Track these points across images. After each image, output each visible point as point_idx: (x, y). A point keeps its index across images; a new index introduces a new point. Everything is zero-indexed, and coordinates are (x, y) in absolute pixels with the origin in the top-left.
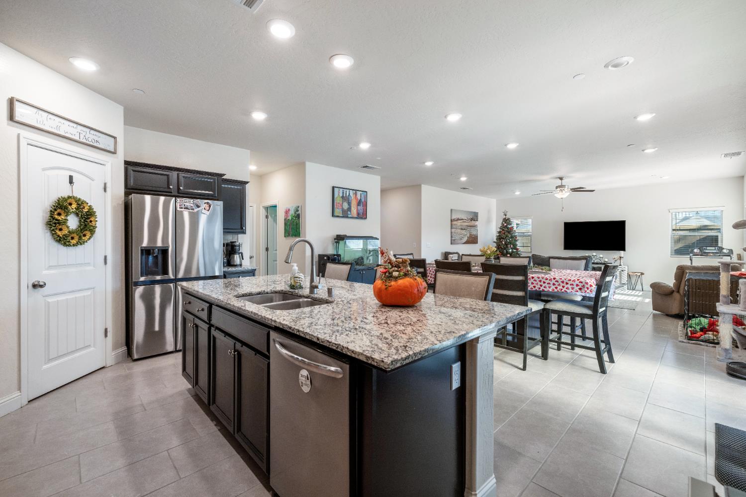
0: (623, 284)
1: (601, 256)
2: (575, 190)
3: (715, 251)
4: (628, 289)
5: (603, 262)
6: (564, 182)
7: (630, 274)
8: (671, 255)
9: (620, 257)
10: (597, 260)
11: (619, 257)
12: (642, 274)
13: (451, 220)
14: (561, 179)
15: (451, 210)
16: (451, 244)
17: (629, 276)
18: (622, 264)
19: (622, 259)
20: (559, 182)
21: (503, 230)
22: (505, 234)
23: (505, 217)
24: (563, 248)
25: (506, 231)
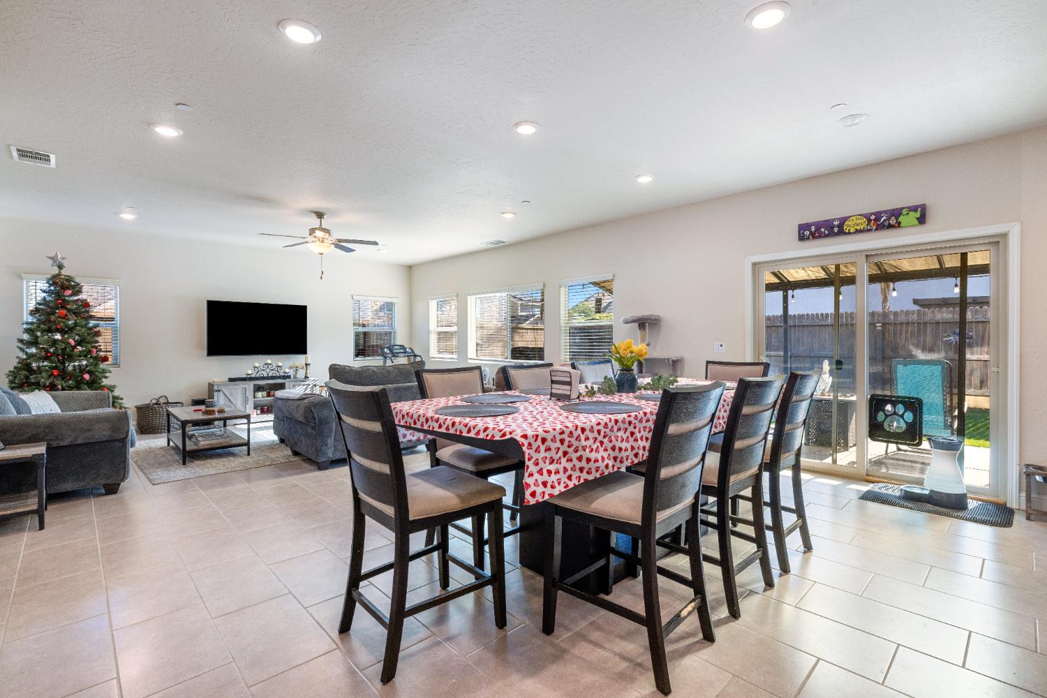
1: (280, 364)
9: (306, 365)
10: (274, 372)
11: (303, 365)
14: (320, 215)
19: (308, 367)
21: (63, 307)
22: (68, 320)
23: (57, 272)
24: (205, 352)
25: (69, 311)
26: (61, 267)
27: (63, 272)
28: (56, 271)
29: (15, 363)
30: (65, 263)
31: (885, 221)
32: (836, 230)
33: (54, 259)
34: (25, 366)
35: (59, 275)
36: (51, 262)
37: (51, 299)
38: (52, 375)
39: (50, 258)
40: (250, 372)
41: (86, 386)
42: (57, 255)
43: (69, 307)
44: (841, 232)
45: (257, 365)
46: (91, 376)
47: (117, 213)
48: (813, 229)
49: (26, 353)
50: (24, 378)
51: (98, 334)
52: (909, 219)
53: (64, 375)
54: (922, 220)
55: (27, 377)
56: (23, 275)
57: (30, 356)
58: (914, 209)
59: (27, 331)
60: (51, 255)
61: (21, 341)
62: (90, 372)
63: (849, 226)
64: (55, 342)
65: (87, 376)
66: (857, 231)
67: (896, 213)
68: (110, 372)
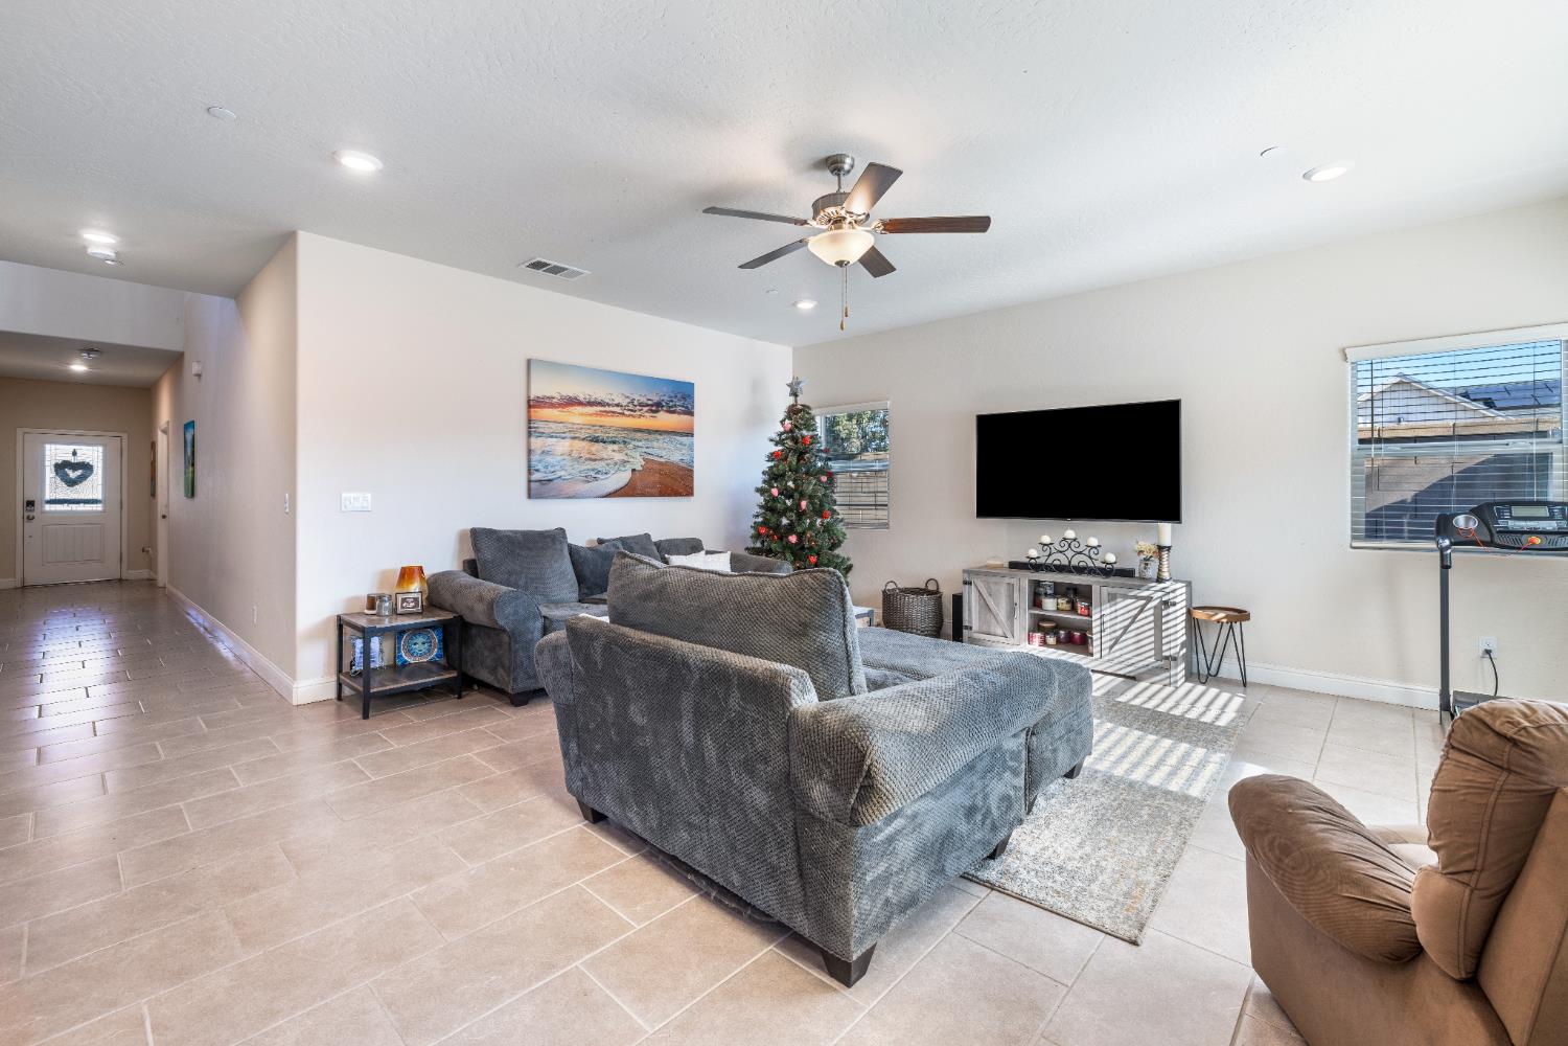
0: (1167, 658)
1: (1093, 542)
3: (1551, 525)
4: (1189, 677)
5: (1098, 564)
7: (1199, 614)
8: (1354, 538)
9: (1161, 548)
10: (1082, 558)
11: (1154, 548)
12: (1241, 615)
13: (529, 401)
15: (529, 362)
16: (530, 496)
17: (1193, 625)
18: (1166, 575)
19: (1165, 555)
23: (794, 401)
24: (975, 509)
26: (796, 396)
35: (795, 406)
40: (1034, 553)
45: (1047, 539)
46: (800, 538)
62: (798, 533)
65: (793, 539)
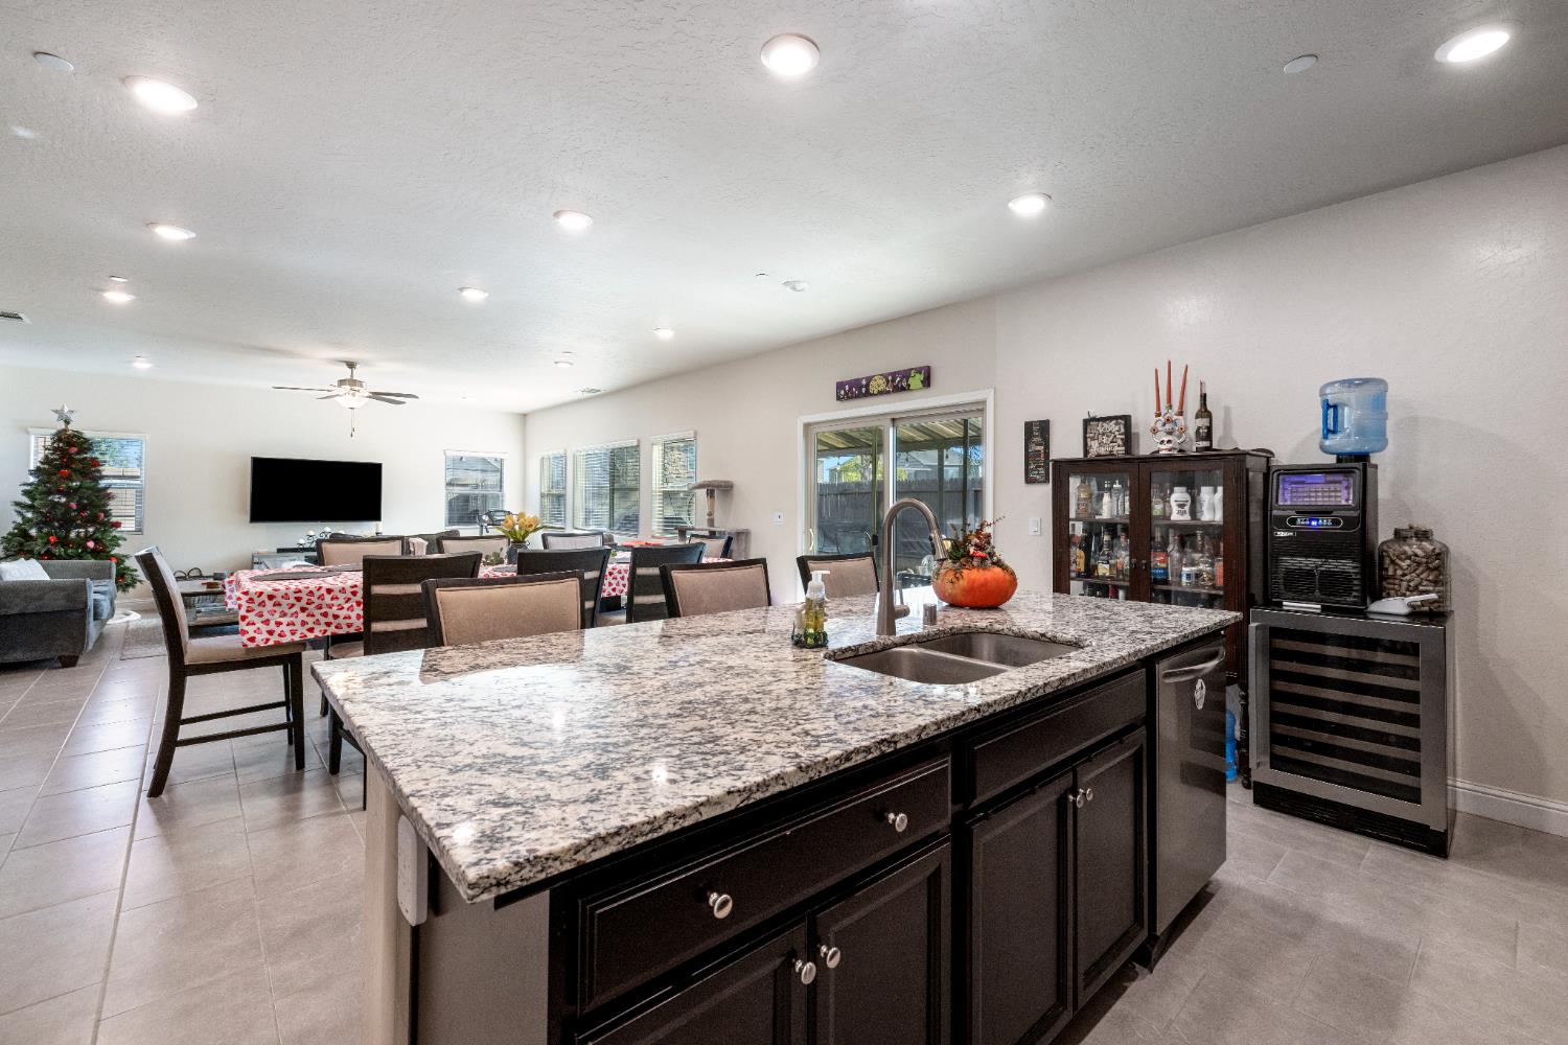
2: (376, 395)
6: (358, 374)
14: (351, 365)
20: (345, 373)
21: (67, 467)
22: (73, 481)
23: (63, 427)
24: (248, 517)
25: (75, 470)
26: (67, 422)
27: (70, 427)
28: (62, 425)
29: (10, 528)
30: (72, 417)
31: (898, 383)
32: (864, 390)
33: (60, 413)
34: (22, 533)
35: (65, 430)
36: (56, 416)
37: (55, 457)
38: (48, 542)
39: (56, 412)
40: (302, 541)
41: (89, 556)
42: (63, 410)
43: (74, 466)
44: (868, 394)
45: (312, 533)
46: (96, 544)
47: (130, 362)
48: (847, 387)
49: (24, 517)
50: (20, 545)
51: (110, 497)
52: (916, 381)
53: (64, 542)
54: (927, 382)
55: (21, 544)
56: (30, 429)
57: (26, 521)
58: (919, 371)
59: (26, 493)
60: (55, 409)
61: (17, 504)
62: (96, 541)
63: (873, 388)
64: (55, 505)
65: (91, 544)
66: (881, 393)
67: (906, 374)
68: (125, 540)
